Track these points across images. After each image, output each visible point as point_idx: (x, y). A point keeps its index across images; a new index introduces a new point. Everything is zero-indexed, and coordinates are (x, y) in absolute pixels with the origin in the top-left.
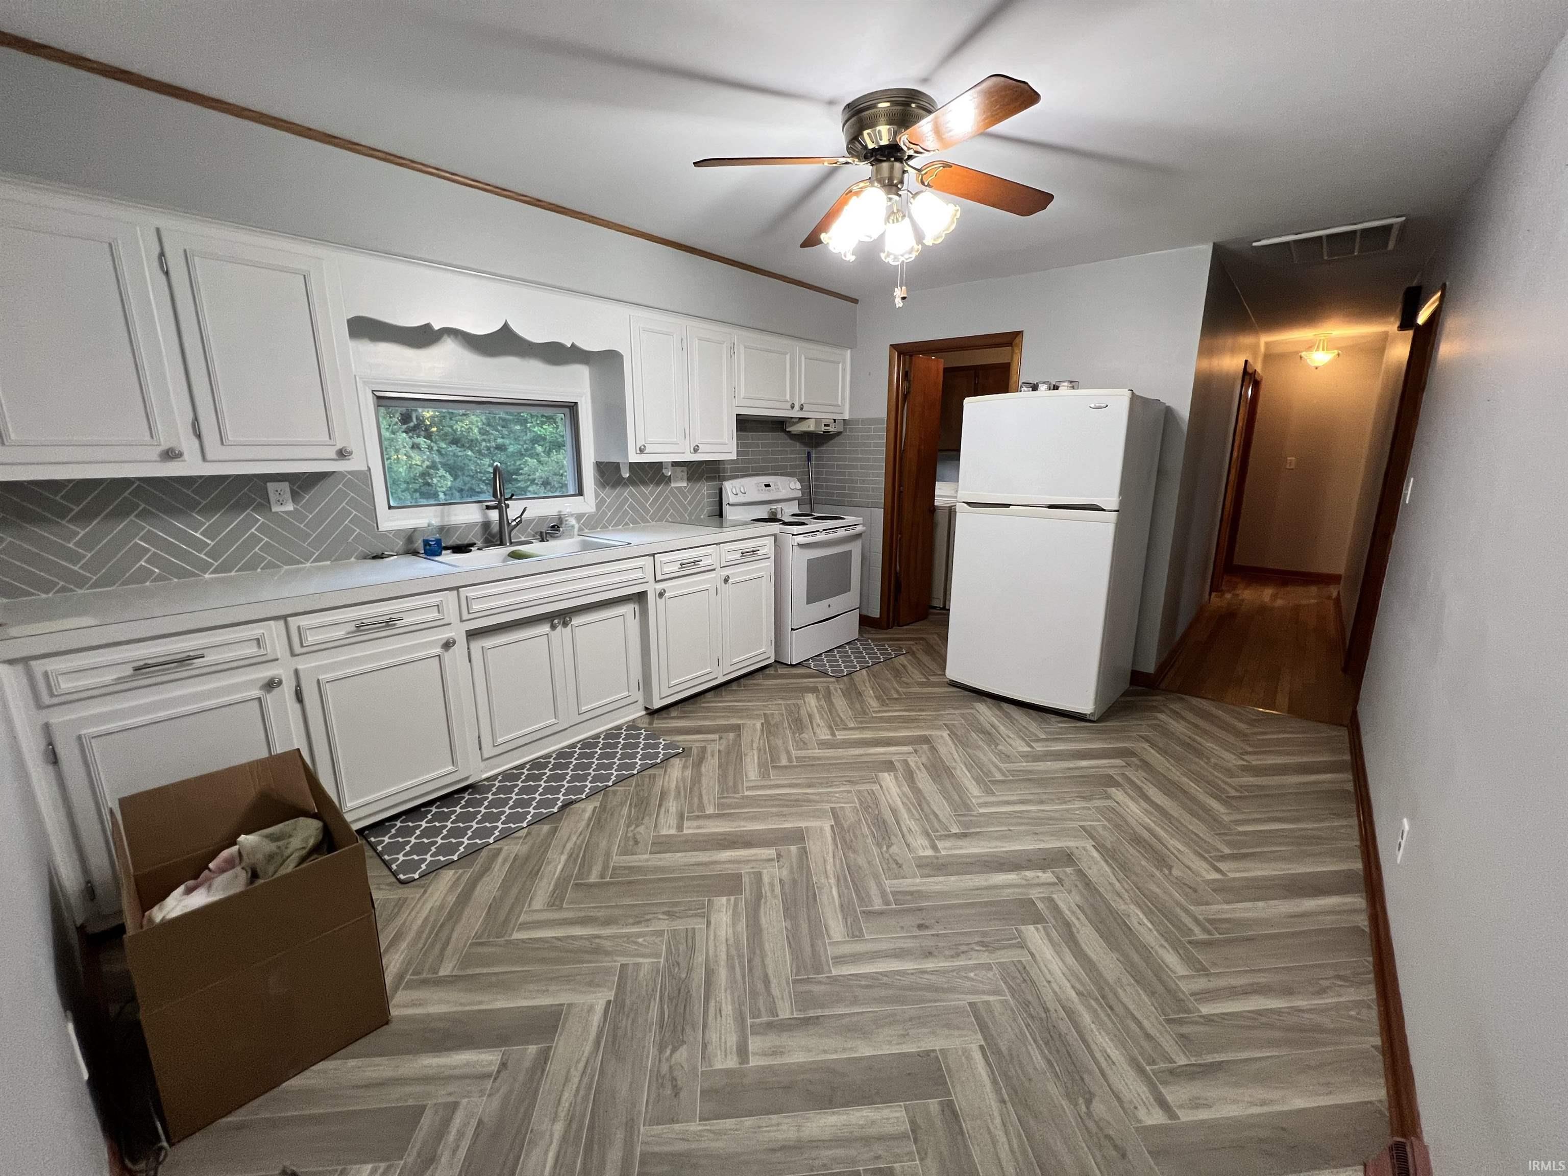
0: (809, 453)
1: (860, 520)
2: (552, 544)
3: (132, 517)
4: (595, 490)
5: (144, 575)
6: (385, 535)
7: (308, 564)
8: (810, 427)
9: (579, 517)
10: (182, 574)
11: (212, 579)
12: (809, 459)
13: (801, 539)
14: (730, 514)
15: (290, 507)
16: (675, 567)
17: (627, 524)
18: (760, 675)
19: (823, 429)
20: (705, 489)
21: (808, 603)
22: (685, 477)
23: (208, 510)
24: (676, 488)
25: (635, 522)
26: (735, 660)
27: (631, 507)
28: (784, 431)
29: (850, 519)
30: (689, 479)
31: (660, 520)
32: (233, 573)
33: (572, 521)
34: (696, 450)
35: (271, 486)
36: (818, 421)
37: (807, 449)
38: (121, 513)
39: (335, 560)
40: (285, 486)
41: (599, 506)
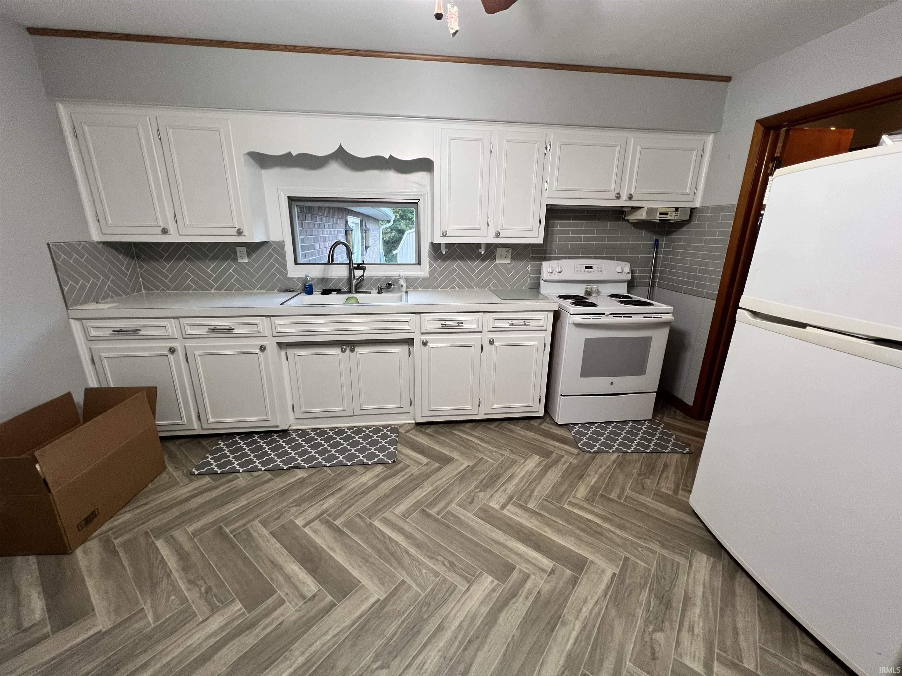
0: (657, 240)
1: (670, 308)
2: (385, 295)
3: (184, 260)
4: (429, 262)
5: (188, 288)
6: (291, 279)
7: (255, 291)
8: (642, 215)
9: (407, 279)
10: (203, 289)
11: (215, 293)
12: (656, 245)
13: (578, 319)
14: (545, 289)
15: (246, 260)
16: (438, 325)
17: (453, 287)
18: (522, 423)
19: (658, 217)
20: (529, 266)
21: (582, 375)
22: (510, 255)
23: (213, 259)
24: (499, 264)
25: (460, 287)
26: (496, 406)
27: (458, 275)
28: (624, 220)
29: (658, 306)
30: (513, 258)
31: (484, 287)
32: (222, 291)
33: (402, 282)
34: (497, 236)
35: (238, 249)
36: (651, 210)
37: (655, 237)
38: (180, 258)
39: (267, 290)
40: (244, 249)
41: (431, 273)
